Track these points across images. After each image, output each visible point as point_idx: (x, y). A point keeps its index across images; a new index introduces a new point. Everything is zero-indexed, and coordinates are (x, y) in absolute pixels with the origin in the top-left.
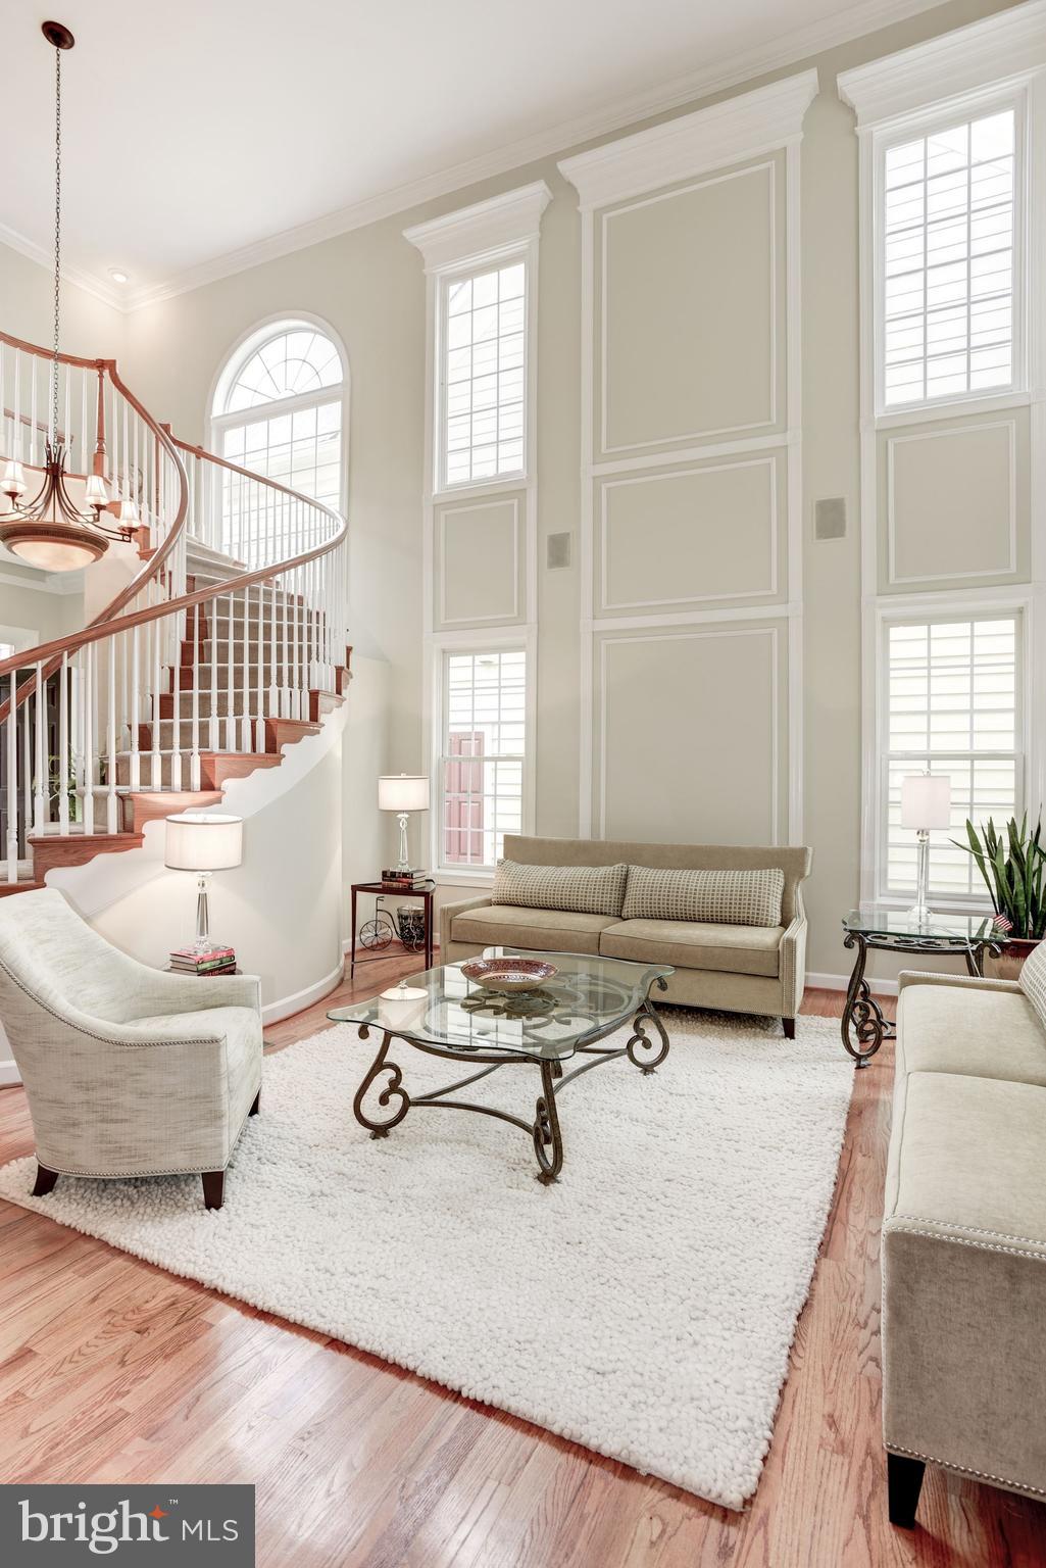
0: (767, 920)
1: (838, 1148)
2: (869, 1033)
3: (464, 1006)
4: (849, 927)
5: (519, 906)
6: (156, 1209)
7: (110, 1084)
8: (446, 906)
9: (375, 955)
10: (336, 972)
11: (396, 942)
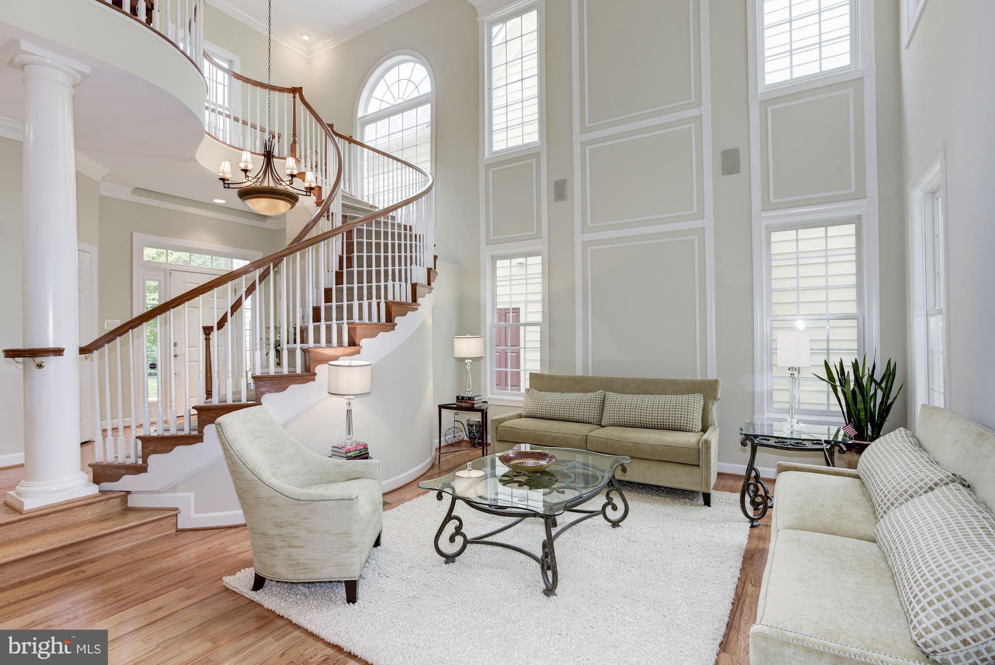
0: (692, 427)
1: (736, 580)
2: (759, 504)
3: (501, 481)
4: (744, 432)
5: (539, 418)
6: (319, 602)
7: (293, 524)
8: (495, 418)
9: (454, 449)
10: (429, 459)
11: (466, 441)
